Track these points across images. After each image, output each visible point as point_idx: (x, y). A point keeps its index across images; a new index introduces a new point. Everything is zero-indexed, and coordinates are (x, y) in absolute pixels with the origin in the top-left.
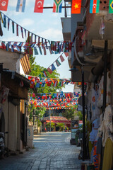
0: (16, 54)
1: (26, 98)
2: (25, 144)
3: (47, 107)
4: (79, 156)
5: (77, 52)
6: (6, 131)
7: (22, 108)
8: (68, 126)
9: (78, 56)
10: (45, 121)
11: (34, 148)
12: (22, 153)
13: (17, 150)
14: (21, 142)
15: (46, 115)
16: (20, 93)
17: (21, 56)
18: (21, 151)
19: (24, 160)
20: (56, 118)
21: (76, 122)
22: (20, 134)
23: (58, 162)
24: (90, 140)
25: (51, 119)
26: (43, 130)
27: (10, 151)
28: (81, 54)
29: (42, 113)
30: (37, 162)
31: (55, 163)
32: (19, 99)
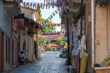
0: (32, 10)
1: (37, 33)
2: (36, 57)
3: (47, 39)
4: (65, 64)
5: (65, 6)
6: (27, 50)
7: (35, 38)
8: (58, 48)
9: (66, 9)
10: (46, 46)
11: (41, 59)
12: (35, 62)
13: (32, 60)
14: (34, 56)
15: (47, 43)
16: (34, 31)
17: (35, 11)
18: (35, 60)
19: (36, 65)
20: (52, 45)
21: (63, 46)
22: (34, 52)
23: (54, 67)
24: (72, 55)
25: (49, 45)
26: (45, 51)
27: (28, 60)
28: (67, 7)
29: (45, 42)
30: (43, 67)
31: (53, 67)
32: (33, 33)
